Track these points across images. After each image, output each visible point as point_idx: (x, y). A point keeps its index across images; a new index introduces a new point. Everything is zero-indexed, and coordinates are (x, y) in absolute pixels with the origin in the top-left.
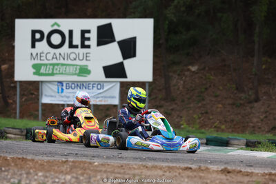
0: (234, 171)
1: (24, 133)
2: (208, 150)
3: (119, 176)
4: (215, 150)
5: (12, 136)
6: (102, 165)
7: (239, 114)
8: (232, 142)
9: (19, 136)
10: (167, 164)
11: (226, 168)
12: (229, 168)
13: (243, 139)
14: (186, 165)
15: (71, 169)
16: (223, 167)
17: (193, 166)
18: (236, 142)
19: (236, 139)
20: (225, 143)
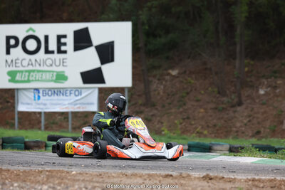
0: (216, 177)
1: (0, 142)
2: (190, 157)
3: (98, 185)
6: (80, 174)
7: (222, 118)
8: (215, 147)
10: (147, 172)
11: (208, 175)
12: (211, 174)
13: (226, 143)
14: (167, 173)
15: (48, 179)
16: (205, 174)
17: (174, 174)
18: (219, 148)
19: (219, 144)
20: (208, 149)
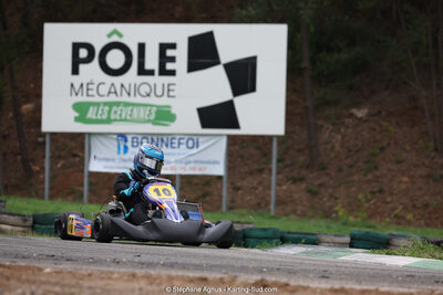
1: (30, 222)
2: (307, 253)
4: (317, 253)
5: (9, 227)
6: (56, 272)
8: (395, 241)
9: (21, 229)
11: (262, 280)
13: (416, 235)
14: (198, 274)
19: (404, 237)
